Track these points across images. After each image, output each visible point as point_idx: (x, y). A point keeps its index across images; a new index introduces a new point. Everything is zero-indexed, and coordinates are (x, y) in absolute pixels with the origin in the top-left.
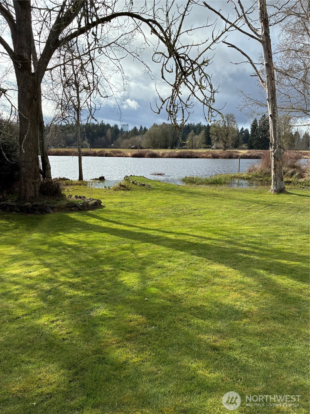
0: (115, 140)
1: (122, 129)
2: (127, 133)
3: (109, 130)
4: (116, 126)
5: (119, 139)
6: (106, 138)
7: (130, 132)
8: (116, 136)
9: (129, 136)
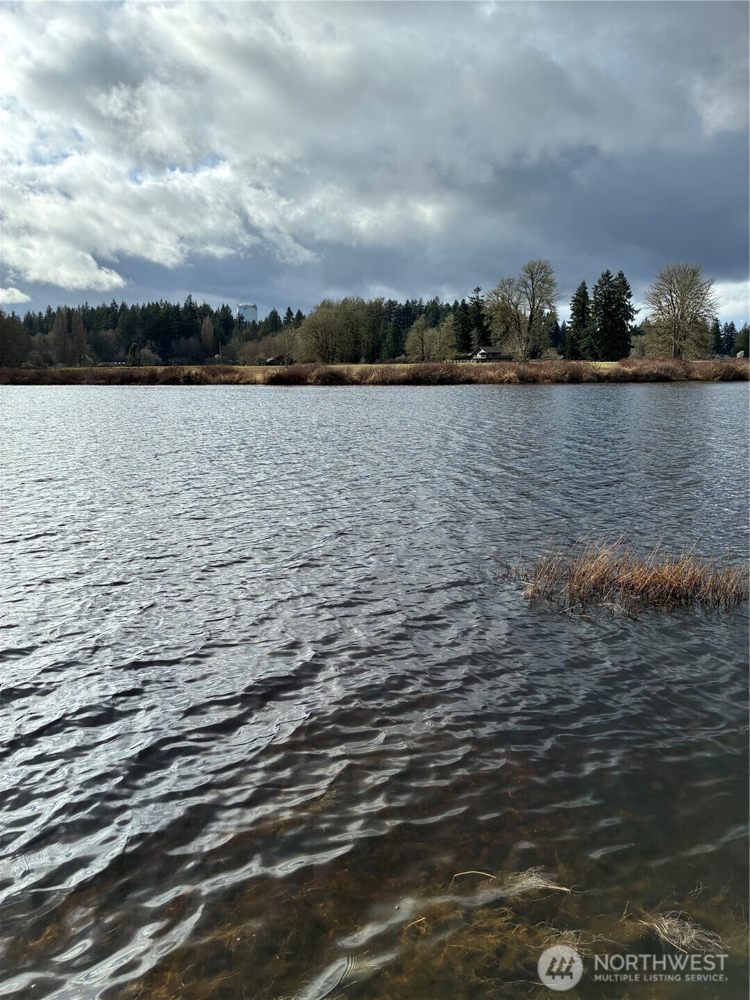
0: (224, 343)
1: (241, 318)
2: (254, 326)
3: (207, 320)
4: (226, 310)
5: (234, 341)
6: (201, 339)
7: (261, 323)
8: (227, 333)
9: (260, 333)
